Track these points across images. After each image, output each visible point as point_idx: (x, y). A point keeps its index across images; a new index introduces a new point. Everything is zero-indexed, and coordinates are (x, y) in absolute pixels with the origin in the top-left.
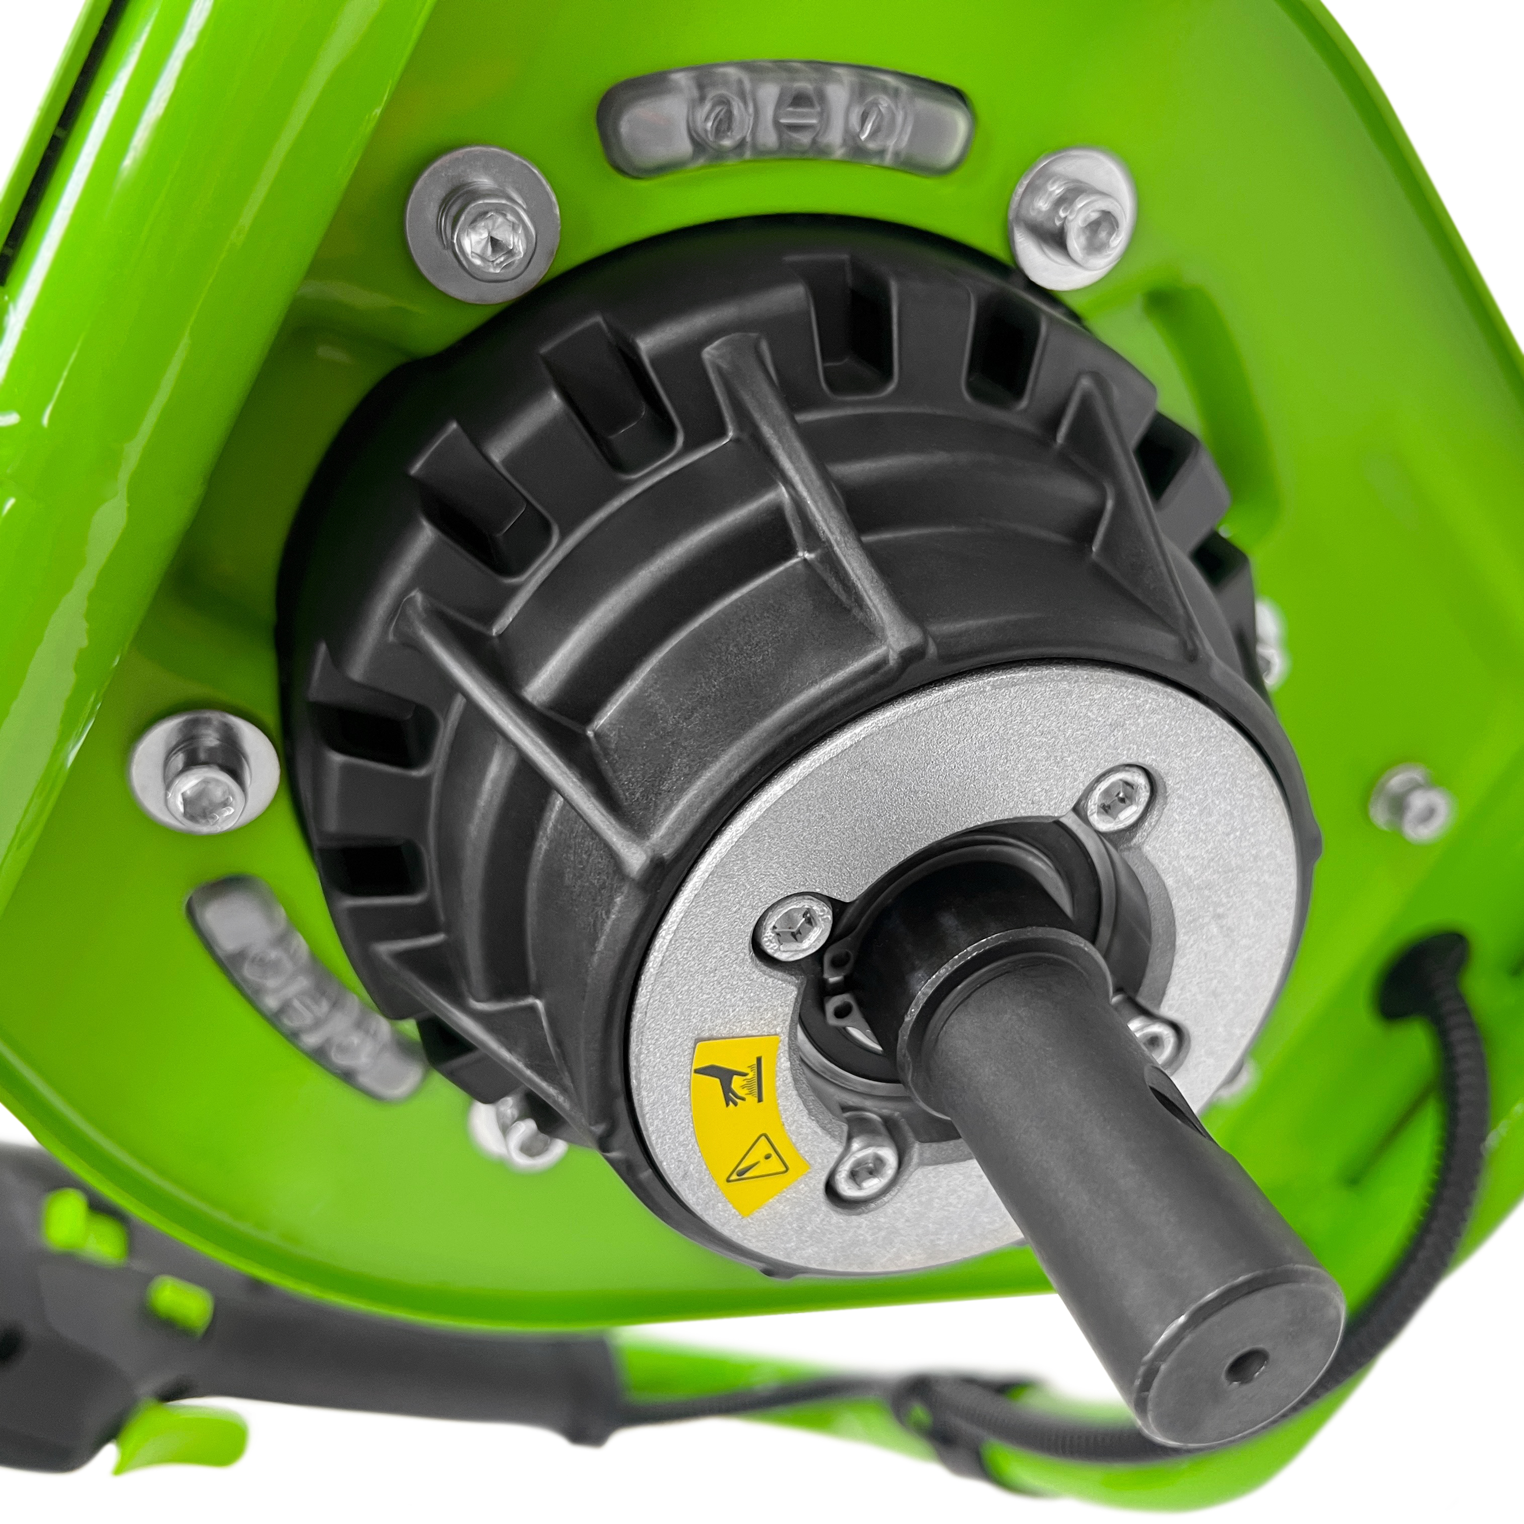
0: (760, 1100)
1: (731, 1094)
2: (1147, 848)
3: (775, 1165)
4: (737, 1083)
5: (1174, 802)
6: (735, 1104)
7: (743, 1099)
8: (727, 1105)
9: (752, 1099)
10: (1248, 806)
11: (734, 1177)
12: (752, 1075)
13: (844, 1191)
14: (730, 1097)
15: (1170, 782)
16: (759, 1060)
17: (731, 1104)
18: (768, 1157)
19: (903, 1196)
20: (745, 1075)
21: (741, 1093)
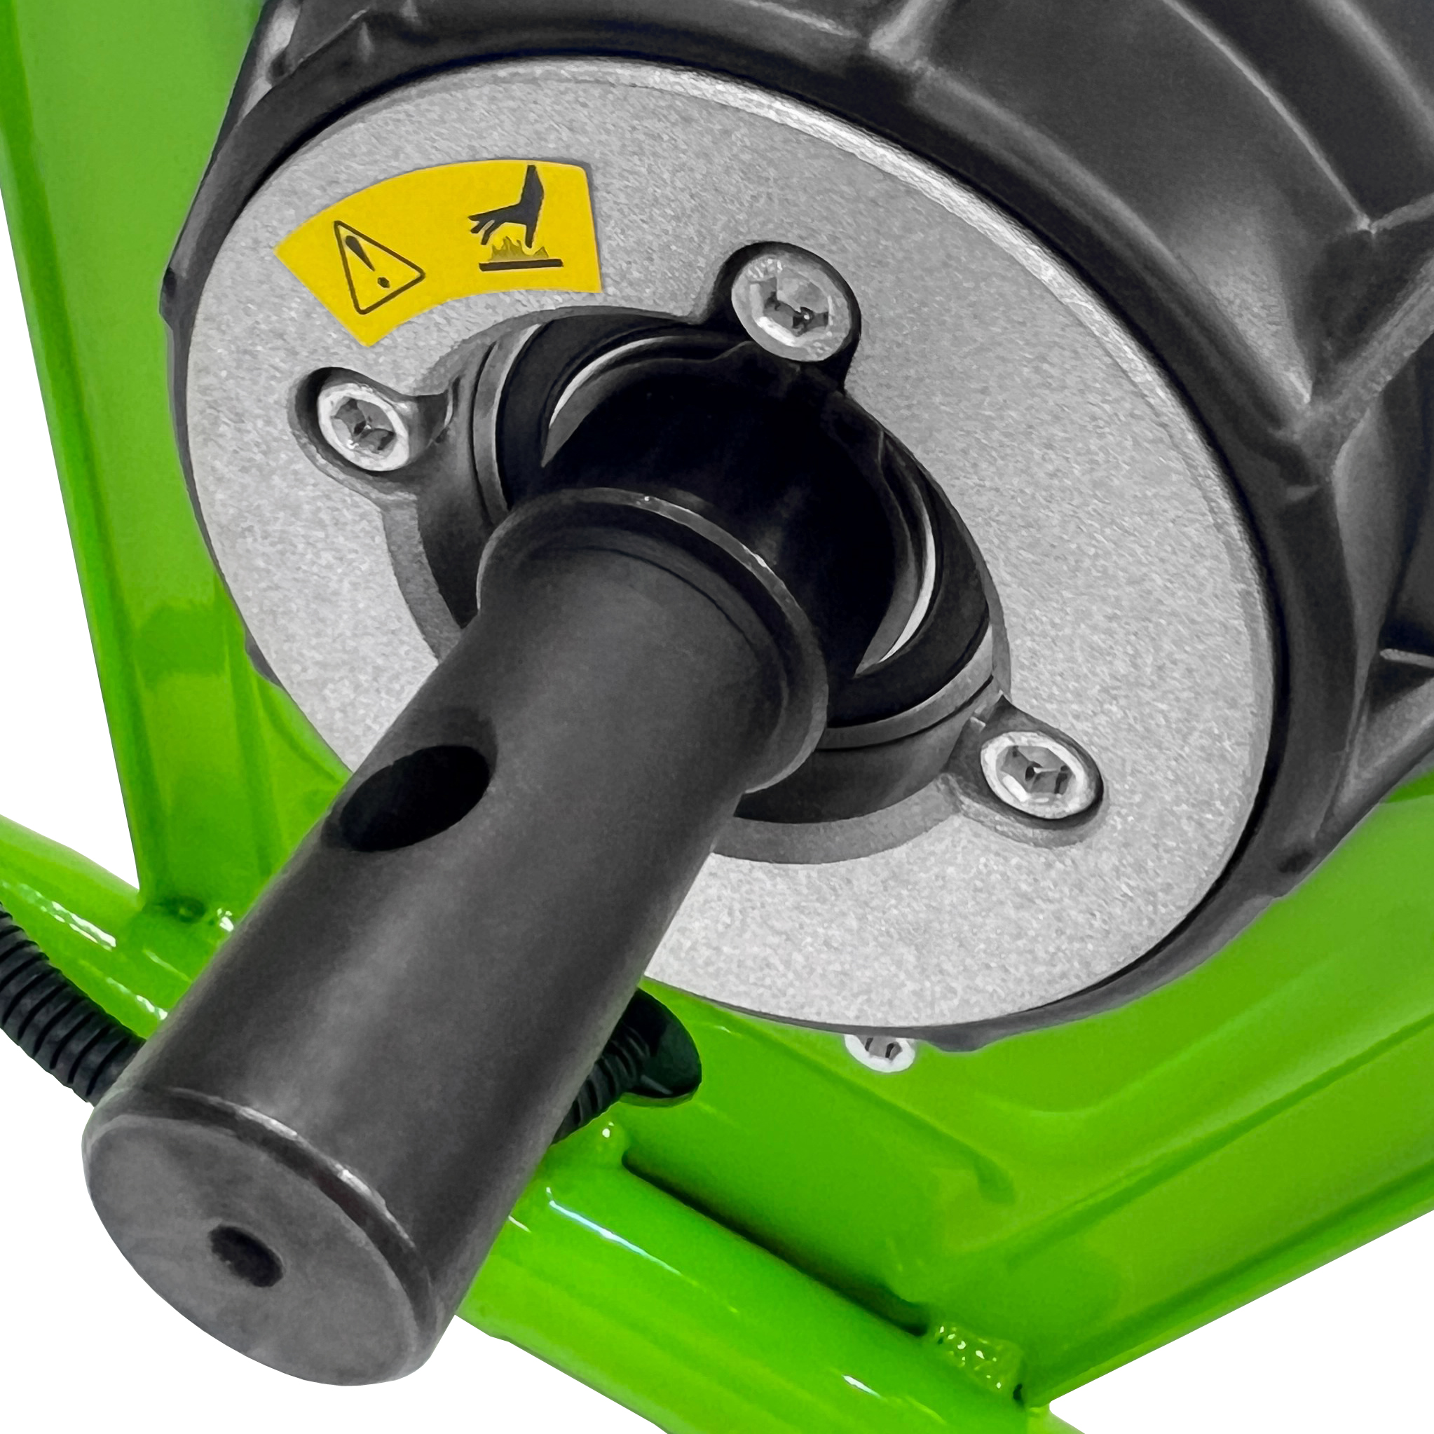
0: (484, 267)
1: (492, 222)
2: (957, 821)
3: (369, 293)
4: (514, 231)
5: (1039, 857)
6: (475, 230)
7: (484, 242)
8: (473, 218)
9: (485, 255)
10: (1035, 959)
11: (344, 233)
12: (530, 253)
13: (328, 395)
14: (487, 222)
15: (1075, 851)
16: (557, 263)
17: (475, 223)
18: (384, 282)
19: (326, 483)
20: (529, 244)
21: (497, 238)
